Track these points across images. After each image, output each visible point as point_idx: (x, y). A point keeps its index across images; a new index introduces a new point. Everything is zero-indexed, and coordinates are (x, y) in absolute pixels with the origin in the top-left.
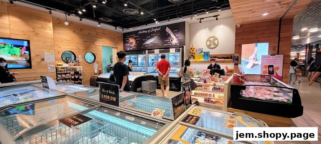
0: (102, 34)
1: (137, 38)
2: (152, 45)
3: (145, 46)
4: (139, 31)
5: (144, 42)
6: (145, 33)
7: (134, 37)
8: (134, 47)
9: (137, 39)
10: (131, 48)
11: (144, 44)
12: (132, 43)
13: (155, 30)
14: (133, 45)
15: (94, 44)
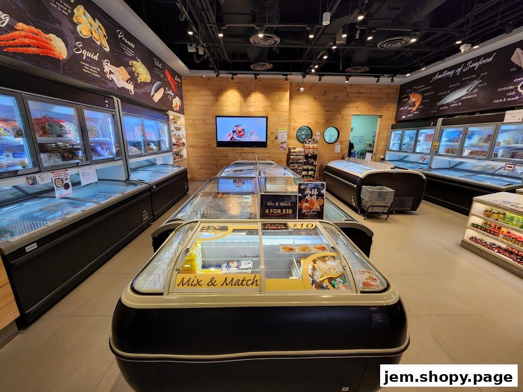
0: (357, 95)
1: (427, 91)
2: (460, 104)
3: (441, 108)
4: (434, 74)
5: (441, 98)
6: (447, 77)
7: (421, 90)
8: (415, 113)
9: (425, 95)
10: (410, 115)
11: (440, 103)
12: (414, 104)
13: (477, 65)
14: (414, 109)
15: (340, 114)
